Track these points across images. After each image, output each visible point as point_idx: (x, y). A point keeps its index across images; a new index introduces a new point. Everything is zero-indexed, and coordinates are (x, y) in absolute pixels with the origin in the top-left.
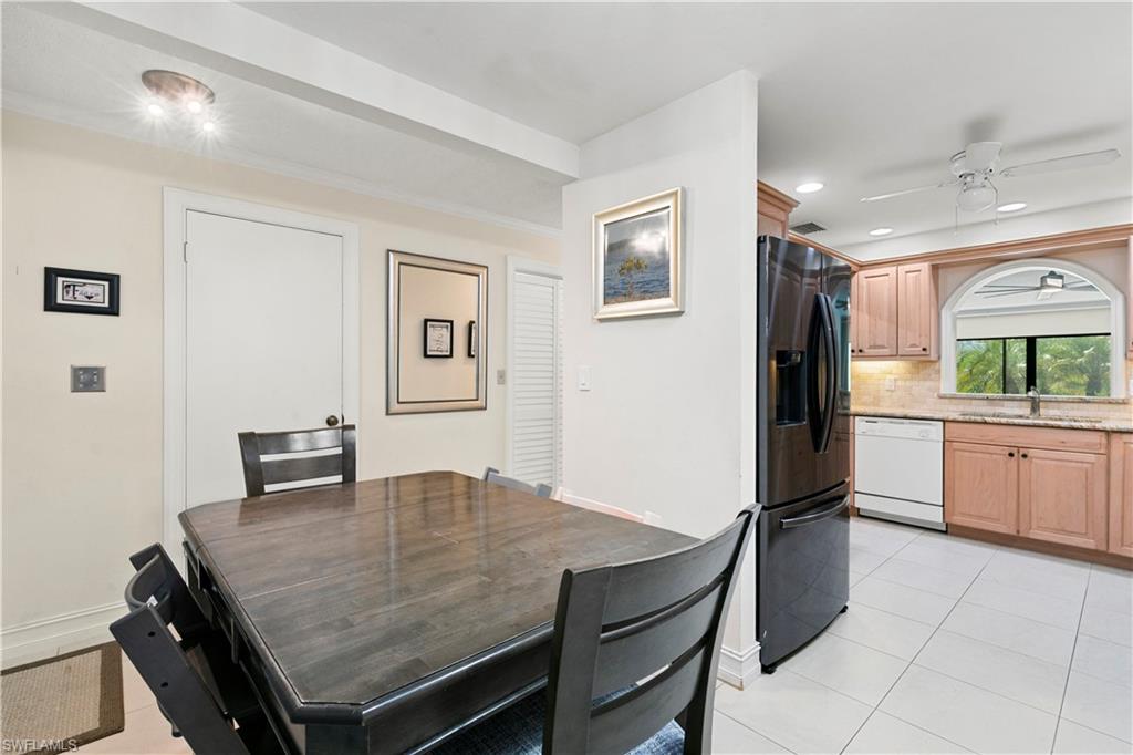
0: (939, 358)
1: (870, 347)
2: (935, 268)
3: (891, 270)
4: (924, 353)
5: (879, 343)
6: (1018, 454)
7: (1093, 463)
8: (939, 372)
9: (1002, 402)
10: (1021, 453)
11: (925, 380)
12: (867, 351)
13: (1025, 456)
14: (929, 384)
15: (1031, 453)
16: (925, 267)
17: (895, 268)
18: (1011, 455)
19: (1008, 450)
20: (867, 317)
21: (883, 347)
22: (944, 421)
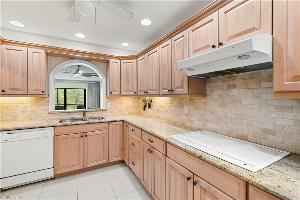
0: (49, 96)
1: (10, 89)
2: (47, 54)
3: (24, 49)
4: (42, 93)
5: (16, 87)
6: (84, 135)
7: (105, 133)
8: (48, 102)
9: (73, 113)
10: (85, 135)
11: (42, 106)
12: (8, 92)
13: (86, 136)
14: (43, 107)
15: (88, 134)
16: (43, 52)
17: (27, 48)
18: (82, 137)
19: (80, 135)
20: (8, 71)
21: (19, 89)
22: (54, 127)
